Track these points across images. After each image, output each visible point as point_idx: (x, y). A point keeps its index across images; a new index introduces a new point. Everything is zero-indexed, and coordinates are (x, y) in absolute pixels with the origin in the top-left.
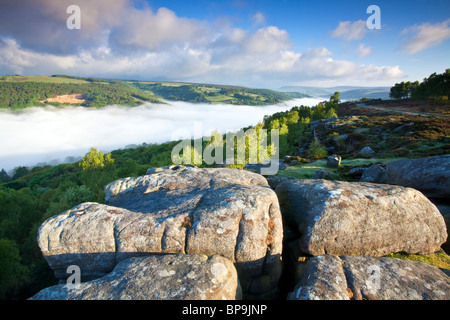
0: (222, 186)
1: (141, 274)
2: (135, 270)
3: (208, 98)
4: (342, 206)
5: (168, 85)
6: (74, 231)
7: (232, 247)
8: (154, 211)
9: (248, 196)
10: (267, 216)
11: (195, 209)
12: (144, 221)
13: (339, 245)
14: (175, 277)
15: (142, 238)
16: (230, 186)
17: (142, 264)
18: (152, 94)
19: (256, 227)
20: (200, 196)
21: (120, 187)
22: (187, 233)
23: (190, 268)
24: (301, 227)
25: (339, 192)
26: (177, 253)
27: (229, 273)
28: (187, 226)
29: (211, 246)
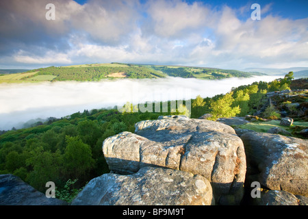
0: (204, 131)
1: (154, 177)
2: (150, 174)
3: (194, 75)
4: (297, 156)
5: (171, 67)
6: (119, 146)
7: (209, 171)
8: (162, 141)
9: (222, 140)
10: (235, 155)
11: (187, 144)
12: (156, 147)
13: (294, 186)
14: (173, 183)
15: (155, 156)
16: (210, 132)
17: (154, 172)
18: (162, 72)
19: (227, 161)
20: (191, 136)
21: (143, 125)
22: (181, 157)
23: (182, 180)
24: (260, 166)
25: (295, 145)
26: (175, 169)
27: (207, 188)
28: (181, 153)
29: (196, 168)
